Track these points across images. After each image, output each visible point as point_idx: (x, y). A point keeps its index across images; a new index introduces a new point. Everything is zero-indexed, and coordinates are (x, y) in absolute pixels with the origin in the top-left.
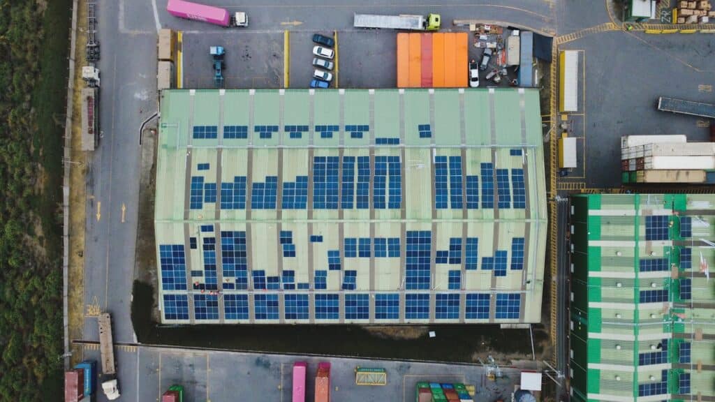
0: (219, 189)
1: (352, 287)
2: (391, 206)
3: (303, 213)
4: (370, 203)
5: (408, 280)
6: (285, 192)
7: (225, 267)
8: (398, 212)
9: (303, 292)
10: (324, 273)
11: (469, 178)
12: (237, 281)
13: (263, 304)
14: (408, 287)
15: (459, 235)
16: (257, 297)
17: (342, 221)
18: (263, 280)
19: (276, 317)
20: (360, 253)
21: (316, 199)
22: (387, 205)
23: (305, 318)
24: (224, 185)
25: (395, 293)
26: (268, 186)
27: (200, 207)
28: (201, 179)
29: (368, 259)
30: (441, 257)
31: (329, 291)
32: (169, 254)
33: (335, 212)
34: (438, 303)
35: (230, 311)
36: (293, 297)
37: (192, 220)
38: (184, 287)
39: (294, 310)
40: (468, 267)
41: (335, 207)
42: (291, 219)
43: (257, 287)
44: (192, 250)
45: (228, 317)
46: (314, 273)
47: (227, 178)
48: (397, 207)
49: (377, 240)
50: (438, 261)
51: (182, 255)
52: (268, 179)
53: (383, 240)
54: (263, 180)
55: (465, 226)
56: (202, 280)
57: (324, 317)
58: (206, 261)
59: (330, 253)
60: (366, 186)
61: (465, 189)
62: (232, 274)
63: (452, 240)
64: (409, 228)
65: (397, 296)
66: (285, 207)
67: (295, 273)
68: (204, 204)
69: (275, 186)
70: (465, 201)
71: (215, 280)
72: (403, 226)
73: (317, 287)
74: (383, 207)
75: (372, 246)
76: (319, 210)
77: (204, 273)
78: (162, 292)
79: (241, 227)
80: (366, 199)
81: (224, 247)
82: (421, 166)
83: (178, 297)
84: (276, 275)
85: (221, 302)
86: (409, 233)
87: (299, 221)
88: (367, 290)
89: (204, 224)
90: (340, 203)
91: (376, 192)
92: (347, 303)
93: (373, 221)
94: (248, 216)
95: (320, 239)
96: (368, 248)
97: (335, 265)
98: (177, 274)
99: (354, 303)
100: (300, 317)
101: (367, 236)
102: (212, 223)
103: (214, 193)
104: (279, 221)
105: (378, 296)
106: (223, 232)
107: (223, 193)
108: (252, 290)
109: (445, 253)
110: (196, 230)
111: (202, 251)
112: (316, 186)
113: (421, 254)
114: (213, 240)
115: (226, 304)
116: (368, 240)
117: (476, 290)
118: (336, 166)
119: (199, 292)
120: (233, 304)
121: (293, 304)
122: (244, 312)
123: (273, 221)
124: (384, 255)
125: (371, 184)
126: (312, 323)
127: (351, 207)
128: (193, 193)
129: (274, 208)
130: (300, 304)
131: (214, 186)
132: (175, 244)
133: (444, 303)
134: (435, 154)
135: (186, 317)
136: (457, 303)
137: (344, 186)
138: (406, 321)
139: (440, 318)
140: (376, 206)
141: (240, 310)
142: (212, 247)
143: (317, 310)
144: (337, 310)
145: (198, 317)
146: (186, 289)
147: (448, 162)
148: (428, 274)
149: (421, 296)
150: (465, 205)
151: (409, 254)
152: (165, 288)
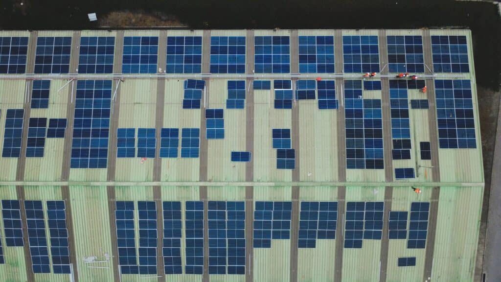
0: (385, 230)
1: (190, 84)
2: (130, 204)
3: (261, 195)
4: (161, 211)
5: (108, 94)
6: (287, 225)
7: (379, 113)
8: (119, 197)
9: (263, 77)
10: (230, 105)
11: (19, 243)
12: (360, 93)
13: (321, 59)
14: (108, 83)
15: (30, 162)
16: (331, 69)
17: (202, 184)
18: (321, 95)
19: (302, 39)
20: (177, 135)
21: (242, 215)
22: (136, 206)
23: (261, 38)
24: (377, 236)
25: (128, 76)
26: (312, 235)
27: (415, 206)
28: (411, 245)
29: (165, 126)
30: (57, 128)
31: (224, 78)
32: (462, 134)
33: (212, 196)
34: (67, 60)
35: (371, 47)
36: (277, 69)
37: (427, 187)
38: (439, 83)
39: (276, 50)
40: (20, 113)
41: (212, 204)
42: (278, 186)
43: (331, 84)
44: (427, 140)
45: (374, 39)
46: (245, 105)
47: (372, 246)
48: (120, 204)
49: (151, 154)
50: (63, 122)
51: (442, 133)
52: (312, 245)
53: (142, 154)
54: (319, 242)
55: (20, 176)
56: (413, 94)
57: (233, 40)
58: (407, 124)
59: (220, 135)
60: (167, 233)
61: (24, 228)
62: (368, 103)
63: (40, 154)
64: (103, 172)
65: (125, 70)
66: (288, 205)
67: (273, 105)
68: (408, 209)
69: (302, 234)
70: (22, 210)
71: (393, 94)
72: (111, 176)
73: (241, 84)
74: (141, 204)
75: (158, 147)
76: (237, 200)
77: (410, 105)
78: (470, 76)
79: (353, 174)
80: (167, 215)
81: (379, 144)
82: (90, 259)
83: (447, 70)
84: (301, 102)
85: (383, 61)
86: (103, 165)
87: (267, 184)
88: (168, 79)
89: (411, 180)
90: (206, 210)
91: (153, 224)
92: (198, 59)
93: (156, 184)
94: (342, 191)
95: (236, 156)
96: (164, 143)
97: (214, 116)
98: (450, 104)
99: (188, 60)
100: (267, 39)
101: (165, 161)
102: (396, 182)
103: (392, 225)
104: (296, 184)
105: (153, 70)
106: (382, 168)
107: (380, 225)
108: (337, 79)
109: (51, 134)
110: (421, 171)
111: (412, 139)
112: (241, 234)
113: (86, 133)
114: (396, 156)
115: (376, 59)
116: (164, 154)
117: (11, 79)
118: (212, 261)
119: (418, 76)
120: (366, 59)
121: (277, 59)
122: (350, 46)
123: (304, 184)
124: (142, 131)
125: (161, 236)
126: (250, 31)
127: (189, 204)
128: (424, 225)
129: (303, 203)
130: (268, 59)
131: (393, 236)
132: (452, 150)
133: (57, 60)
134: (71, 276)
135: (435, 39)
136: (39, 60)
137: (200, 234)
138: (114, 34)
139: (65, 38)
140: (151, 205)
141: (356, 50)
142: (397, 144)
143: (242, 50)
144: (214, 50)
145: (418, 39)
146: (436, 81)
147: (51, 265)
148: (78, 104)
149: (91, 70)
150: (23, 206)
151: (105, 133)
152: (467, 83)
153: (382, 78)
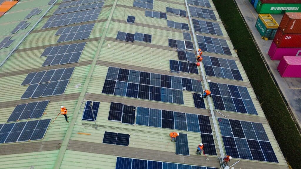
0: (30, 100)
7: (167, 100)
12: (188, 89)
13: (218, 69)
19: (232, 62)
27: (45, 123)
35: (242, 107)
36: (201, 45)
39: (218, 47)
44: (132, 143)
51: (140, 165)
58: (154, 124)
68: (45, 117)
71: (190, 117)
79: (102, 72)
81: (130, 94)
85: (229, 115)
89: (81, 116)
111: (135, 127)
114: (115, 107)
115: (231, 109)
120: (228, 100)
121: (211, 46)
122: (237, 90)
128: (13, 138)
130: (209, 42)
131: (18, 109)
142: (130, 110)
145: (272, 158)
153: (210, 110)
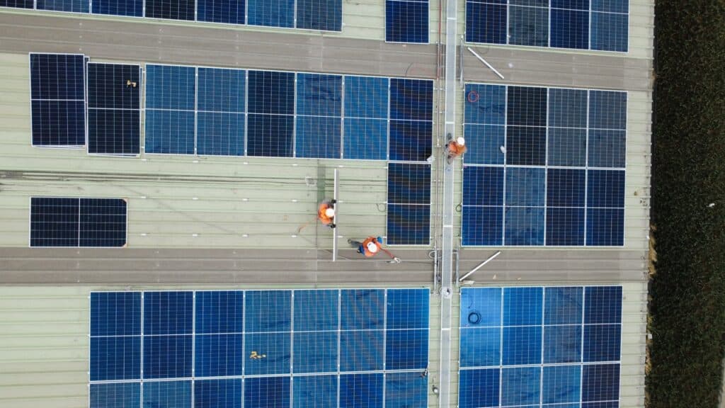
7: (273, 12)
32: (163, 403)
35: (580, 18)
38: (411, 308)
44: (137, 234)
45: (614, 35)
51: (169, 308)
58: (217, 143)
71: (364, 88)
83: (473, 347)
85: (517, 65)
98: (315, 356)
111: (143, 162)
114: (52, 75)
132: (85, 354)
135: (607, 303)
142: (116, 86)
145: (610, 231)
146: (422, 296)
153: (444, 47)
